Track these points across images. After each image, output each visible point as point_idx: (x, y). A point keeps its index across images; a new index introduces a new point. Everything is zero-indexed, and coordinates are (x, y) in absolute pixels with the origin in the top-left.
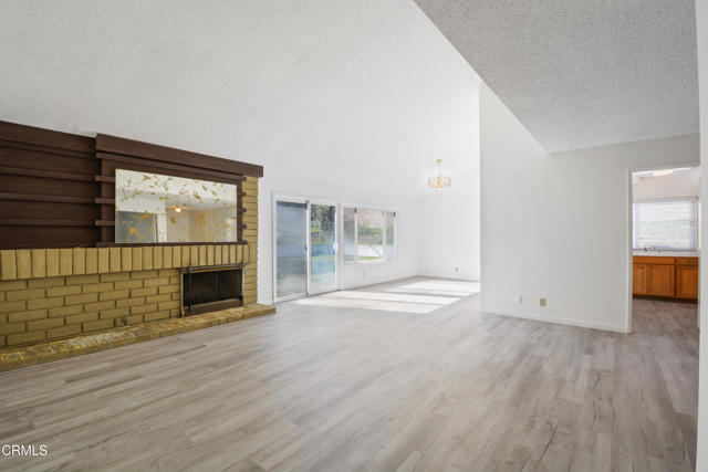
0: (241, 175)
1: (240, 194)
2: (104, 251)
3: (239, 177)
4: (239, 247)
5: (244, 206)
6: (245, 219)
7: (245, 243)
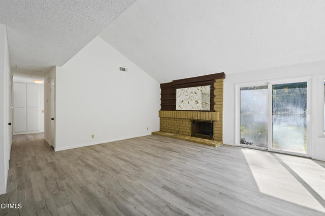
0: (213, 80)
1: (212, 89)
2: (174, 112)
3: (212, 81)
4: (210, 113)
5: (215, 94)
6: (215, 100)
7: (214, 111)
